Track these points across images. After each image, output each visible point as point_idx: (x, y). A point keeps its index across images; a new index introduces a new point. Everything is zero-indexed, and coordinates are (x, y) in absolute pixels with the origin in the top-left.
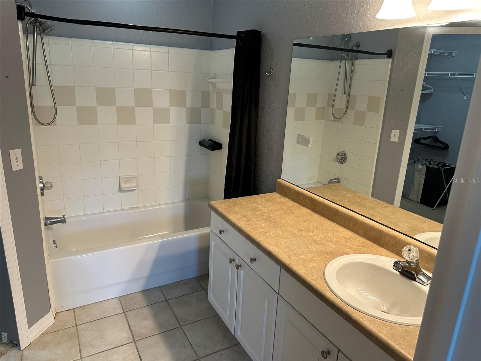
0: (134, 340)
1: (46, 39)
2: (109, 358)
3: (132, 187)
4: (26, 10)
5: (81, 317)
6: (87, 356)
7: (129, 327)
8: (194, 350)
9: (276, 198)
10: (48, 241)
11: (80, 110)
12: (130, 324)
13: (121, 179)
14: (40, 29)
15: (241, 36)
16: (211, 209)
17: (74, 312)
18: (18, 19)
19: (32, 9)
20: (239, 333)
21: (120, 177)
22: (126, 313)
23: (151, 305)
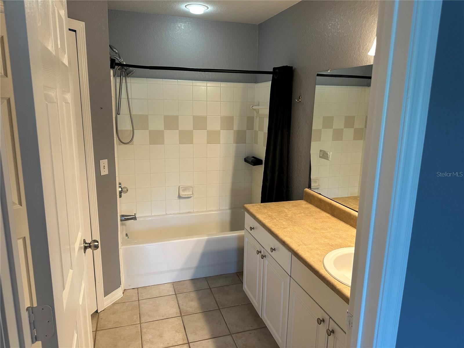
0: (181, 315)
1: (129, 80)
2: (161, 325)
3: (188, 195)
4: (117, 61)
5: (143, 294)
6: (145, 322)
7: (179, 305)
8: (228, 327)
9: (302, 204)
10: (122, 233)
11: (152, 133)
12: (179, 303)
13: (180, 188)
14: (125, 73)
15: (276, 71)
16: (245, 210)
17: (138, 290)
18: (111, 68)
19: (121, 59)
20: (265, 315)
21: (179, 186)
22: (177, 295)
23: (197, 290)
